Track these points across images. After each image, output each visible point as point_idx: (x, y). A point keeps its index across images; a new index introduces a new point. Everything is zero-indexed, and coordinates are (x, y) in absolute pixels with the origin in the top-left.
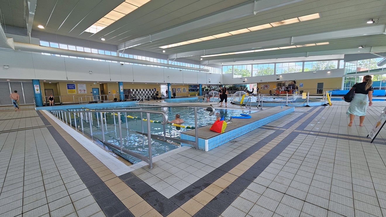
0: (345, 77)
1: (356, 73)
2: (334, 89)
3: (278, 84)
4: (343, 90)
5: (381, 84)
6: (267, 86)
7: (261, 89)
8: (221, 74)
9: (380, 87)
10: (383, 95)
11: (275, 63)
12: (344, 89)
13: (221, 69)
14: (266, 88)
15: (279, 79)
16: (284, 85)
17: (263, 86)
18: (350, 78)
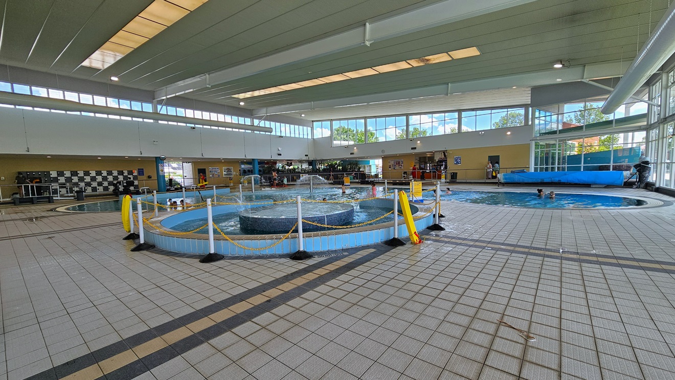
0: (537, 141)
1: (558, 132)
2: (513, 170)
3: (420, 158)
4: (533, 170)
5: (612, 158)
6: (399, 163)
7: (390, 169)
8: (310, 137)
9: (612, 164)
10: (618, 182)
11: (407, 115)
12: (536, 169)
13: (309, 129)
14: (397, 167)
15: (415, 148)
16: (431, 159)
17: (392, 163)
18: (548, 146)
